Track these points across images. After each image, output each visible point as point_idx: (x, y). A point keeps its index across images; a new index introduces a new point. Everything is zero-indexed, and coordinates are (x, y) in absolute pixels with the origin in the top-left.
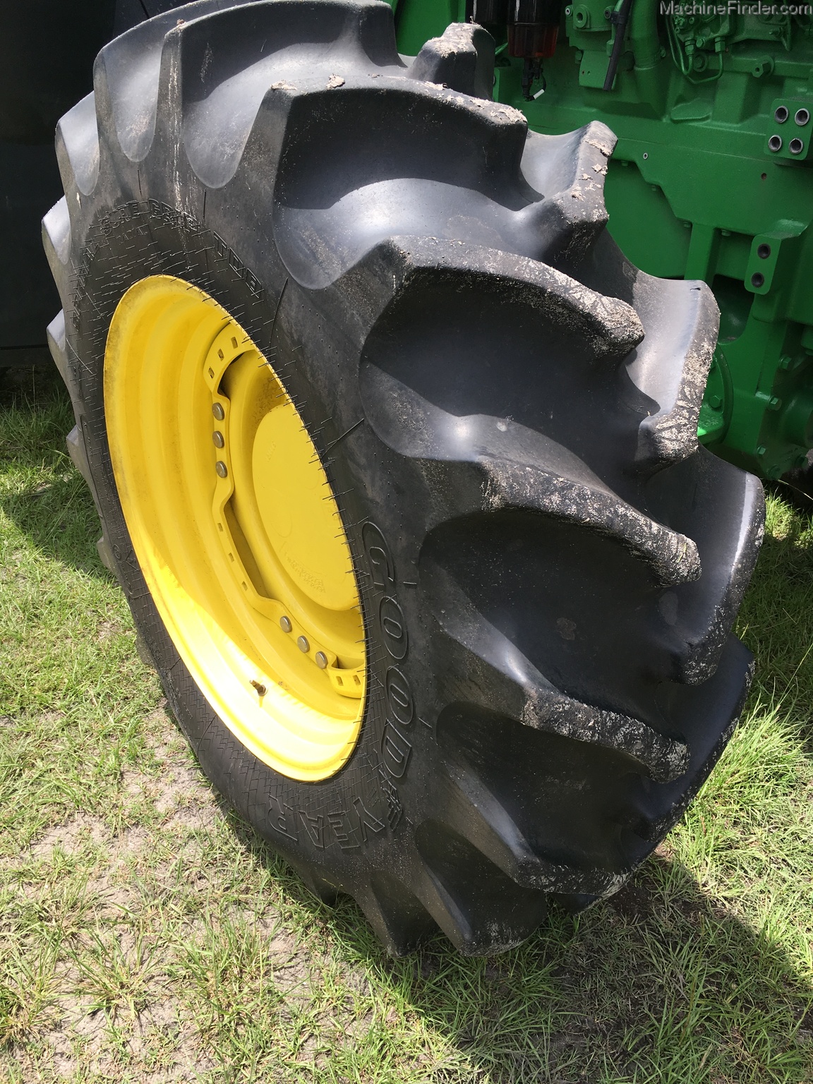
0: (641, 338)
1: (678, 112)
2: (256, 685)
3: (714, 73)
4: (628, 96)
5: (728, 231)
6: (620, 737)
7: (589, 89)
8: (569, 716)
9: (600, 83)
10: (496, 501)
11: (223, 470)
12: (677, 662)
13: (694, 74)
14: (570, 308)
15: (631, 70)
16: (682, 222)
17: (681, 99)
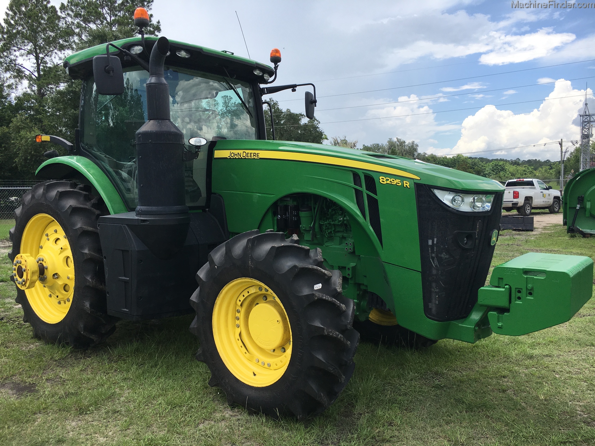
0: (331, 276)
1: (326, 244)
2: (254, 373)
3: (333, 237)
4: (315, 242)
5: (341, 266)
6: (339, 337)
7: (306, 240)
8: (331, 332)
9: (310, 239)
10: (316, 298)
11: (238, 326)
12: (346, 326)
13: (328, 237)
14: (322, 272)
15: (316, 237)
16: (331, 266)
17: (326, 242)
